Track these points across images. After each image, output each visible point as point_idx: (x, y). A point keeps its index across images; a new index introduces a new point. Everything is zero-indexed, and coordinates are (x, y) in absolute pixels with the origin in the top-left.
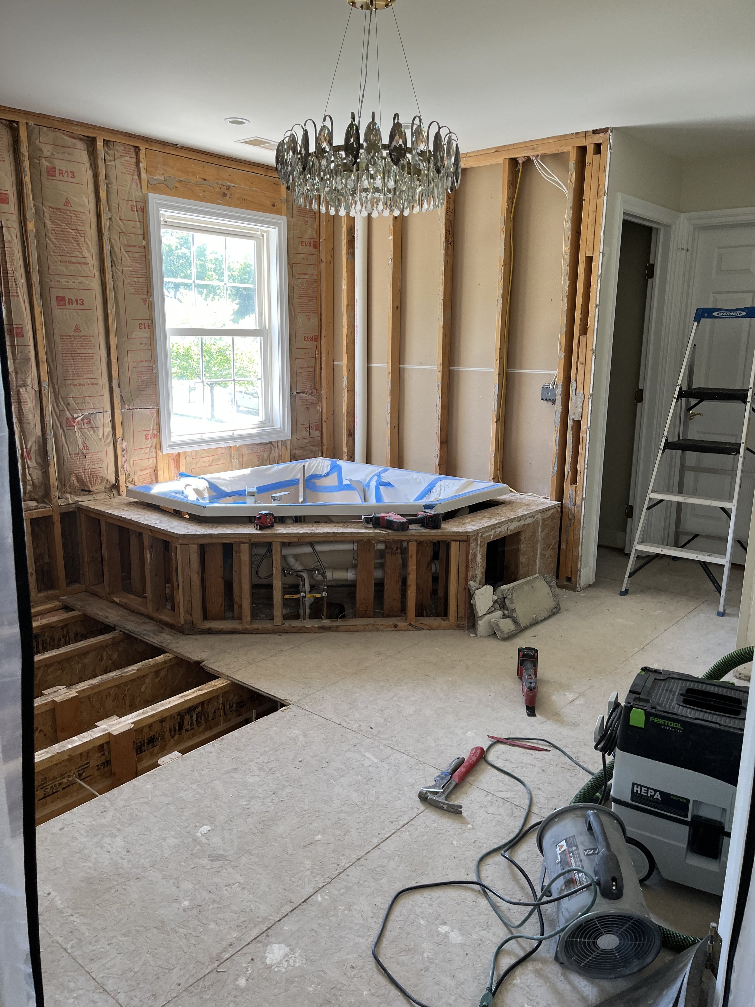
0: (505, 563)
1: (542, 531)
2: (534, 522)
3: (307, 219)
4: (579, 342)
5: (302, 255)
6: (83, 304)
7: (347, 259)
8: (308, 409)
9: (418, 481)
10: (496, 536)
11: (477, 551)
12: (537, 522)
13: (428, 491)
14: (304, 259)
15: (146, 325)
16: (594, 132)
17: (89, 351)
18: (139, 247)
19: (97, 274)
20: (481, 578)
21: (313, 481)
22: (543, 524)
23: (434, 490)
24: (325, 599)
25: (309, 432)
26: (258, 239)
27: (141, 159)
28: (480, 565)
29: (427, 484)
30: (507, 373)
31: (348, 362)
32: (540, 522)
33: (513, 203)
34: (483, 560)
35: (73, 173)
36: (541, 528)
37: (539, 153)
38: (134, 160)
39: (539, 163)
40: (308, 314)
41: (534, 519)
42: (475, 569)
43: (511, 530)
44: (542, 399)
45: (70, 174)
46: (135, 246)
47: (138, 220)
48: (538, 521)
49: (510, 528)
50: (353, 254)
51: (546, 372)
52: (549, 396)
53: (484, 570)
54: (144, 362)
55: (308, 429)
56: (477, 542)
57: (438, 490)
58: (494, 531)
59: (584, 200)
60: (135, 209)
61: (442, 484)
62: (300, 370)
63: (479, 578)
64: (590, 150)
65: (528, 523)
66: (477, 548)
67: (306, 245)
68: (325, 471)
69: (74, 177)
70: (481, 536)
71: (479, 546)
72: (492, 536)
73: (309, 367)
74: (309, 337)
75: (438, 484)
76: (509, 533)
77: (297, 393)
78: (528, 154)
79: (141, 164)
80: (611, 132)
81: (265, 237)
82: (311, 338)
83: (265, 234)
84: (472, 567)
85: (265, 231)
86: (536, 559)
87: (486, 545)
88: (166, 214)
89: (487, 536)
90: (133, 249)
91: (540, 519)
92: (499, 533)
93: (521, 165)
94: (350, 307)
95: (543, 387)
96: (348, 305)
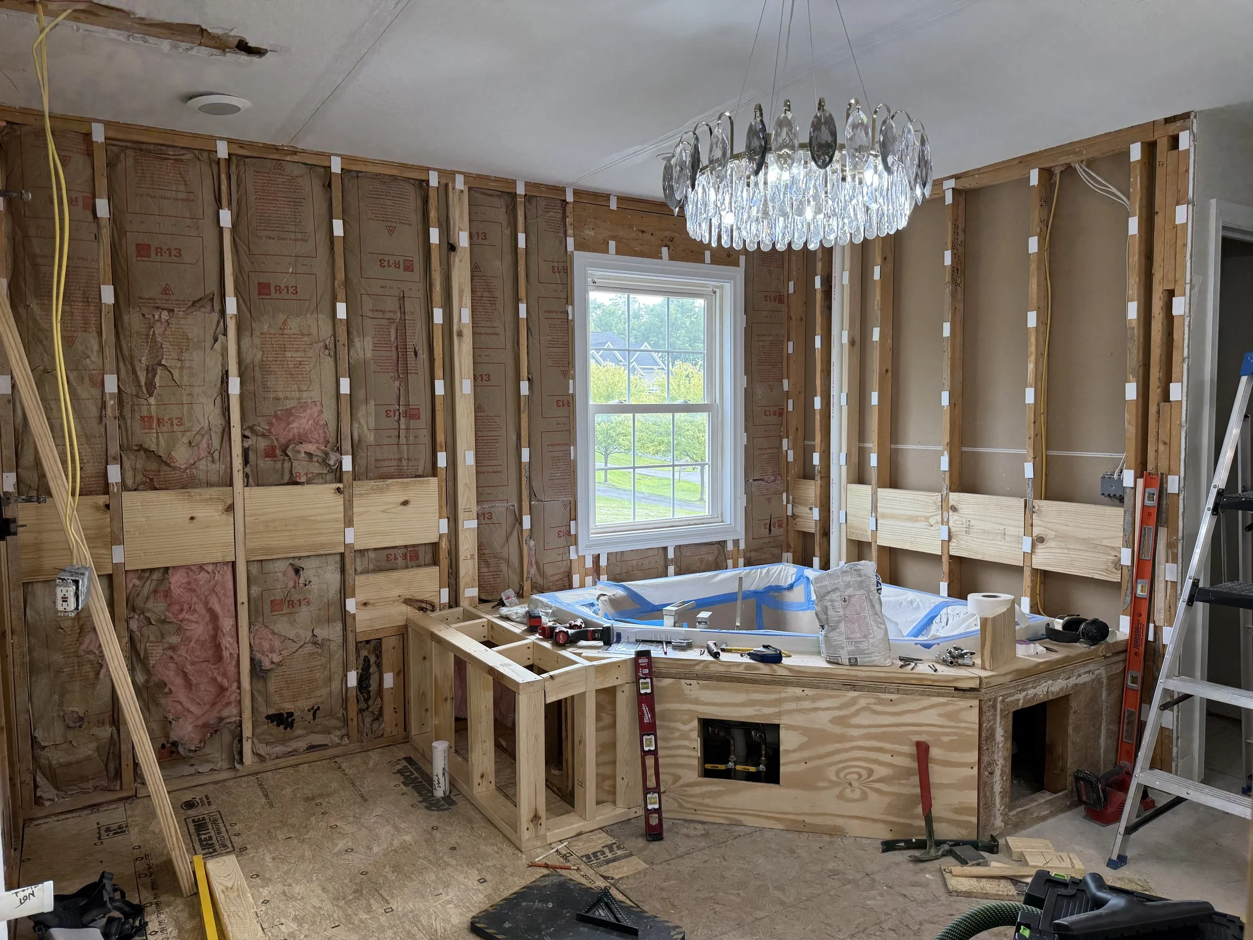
0: (1047, 741)
1: (1108, 695)
2: (1093, 680)
3: (772, 269)
4: (1158, 412)
5: (764, 312)
6: (490, 380)
7: (822, 313)
8: (769, 500)
9: (915, 605)
10: (1029, 700)
11: (995, 723)
12: (1098, 680)
13: (929, 622)
14: (767, 317)
15: (565, 401)
16: (1167, 121)
17: (495, 433)
18: (561, 312)
19: (509, 346)
20: (1004, 766)
21: (771, 593)
22: (1108, 684)
23: (937, 619)
24: (763, 774)
25: (770, 530)
26: (710, 296)
27: (568, 214)
28: (1001, 745)
29: (928, 610)
30: (1047, 456)
31: (821, 441)
32: (1105, 682)
33: (1047, 226)
34: (1006, 739)
35: (485, 234)
36: (1106, 689)
37: (1084, 157)
38: (560, 215)
39: (1084, 171)
40: (771, 383)
41: (1093, 677)
42: (993, 752)
43: (1053, 693)
44: (1103, 494)
45: (481, 236)
46: (555, 312)
47: (559, 282)
48: (1100, 679)
49: (1052, 689)
50: (830, 308)
51: (1107, 455)
52: (1113, 490)
53: (1008, 754)
54: (560, 445)
55: (768, 526)
56: (996, 710)
57: (944, 621)
58: (1024, 694)
59: (1157, 213)
60: (556, 269)
61: (949, 611)
62: (758, 452)
63: (1000, 767)
64: (1163, 145)
65: (1082, 682)
66: (995, 719)
67: (770, 301)
68: (790, 582)
69: (486, 239)
70: (1003, 701)
71: (998, 717)
72: (1021, 702)
73: (771, 448)
74: (772, 411)
75: (944, 611)
76: (1051, 697)
77: (754, 480)
78: (1068, 161)
79: (567, 220)
80: (1195, 117)
81: (718, 294)
82: (775, 412)
83: (718, 291)
84: (988, 749)
85: (717, 287)
86: (1099, 737)
87: (1011, 716)
88: (596, 274)
89: (1012, 702)
90: (554, 315)
91: (1104, 675)
92: (1033, 697)
93: (1058, 175)
94: (826, 372)
95: (1103, 478)
96: (822, 371)
